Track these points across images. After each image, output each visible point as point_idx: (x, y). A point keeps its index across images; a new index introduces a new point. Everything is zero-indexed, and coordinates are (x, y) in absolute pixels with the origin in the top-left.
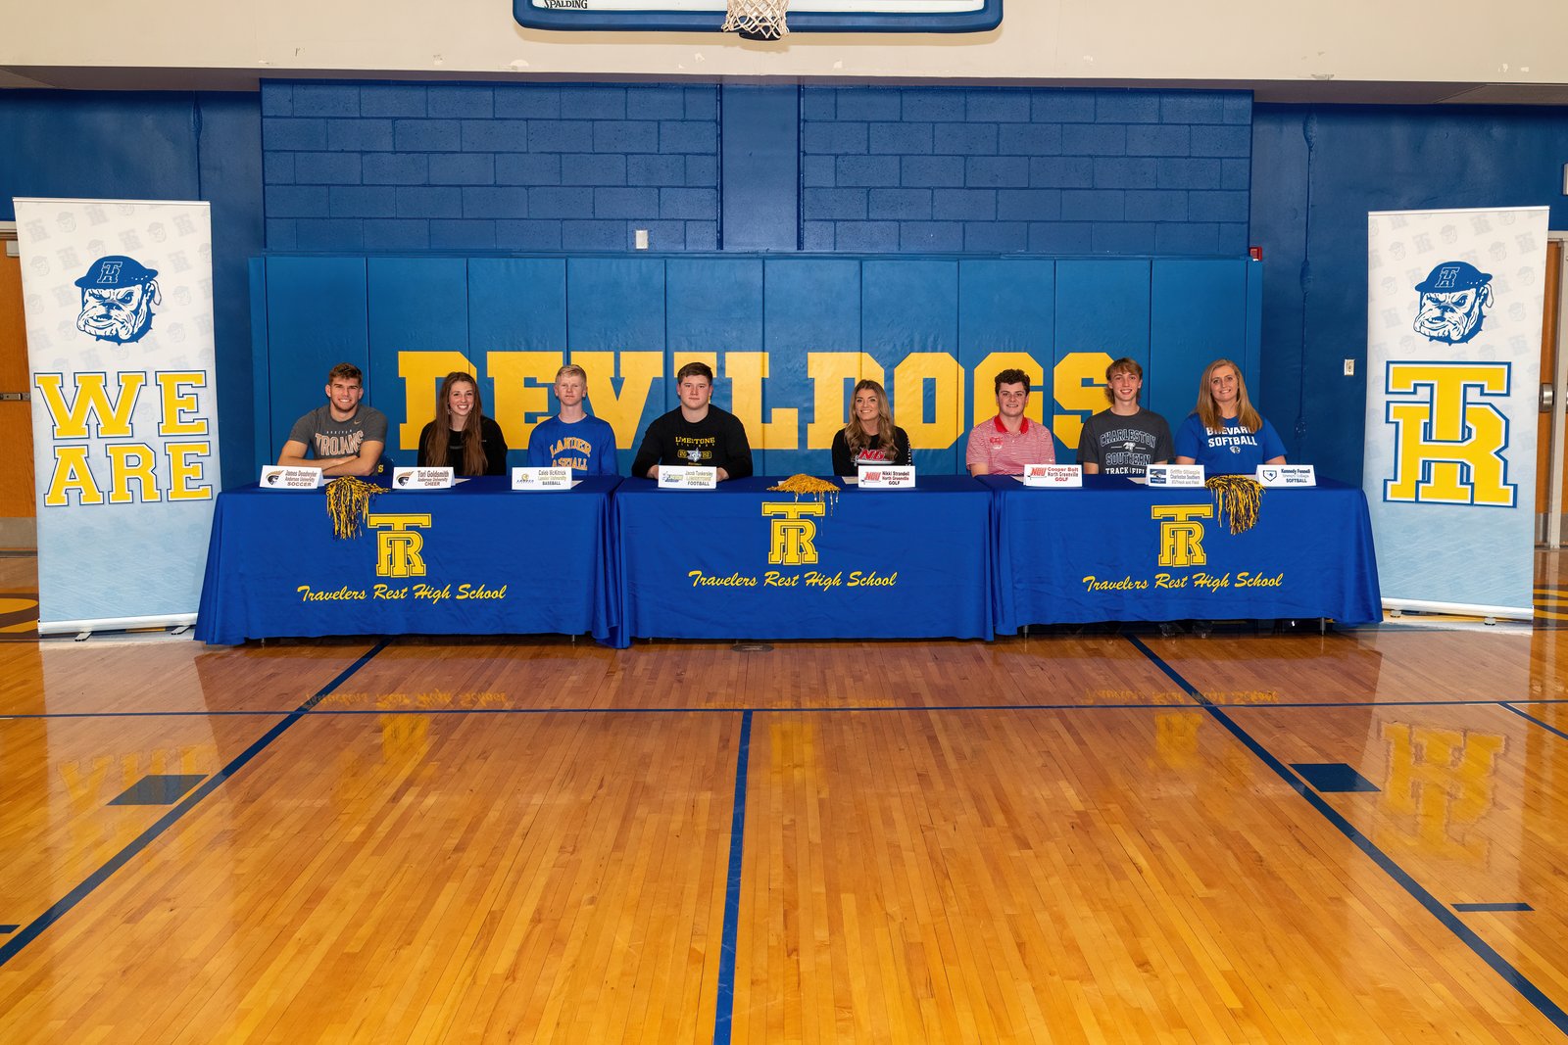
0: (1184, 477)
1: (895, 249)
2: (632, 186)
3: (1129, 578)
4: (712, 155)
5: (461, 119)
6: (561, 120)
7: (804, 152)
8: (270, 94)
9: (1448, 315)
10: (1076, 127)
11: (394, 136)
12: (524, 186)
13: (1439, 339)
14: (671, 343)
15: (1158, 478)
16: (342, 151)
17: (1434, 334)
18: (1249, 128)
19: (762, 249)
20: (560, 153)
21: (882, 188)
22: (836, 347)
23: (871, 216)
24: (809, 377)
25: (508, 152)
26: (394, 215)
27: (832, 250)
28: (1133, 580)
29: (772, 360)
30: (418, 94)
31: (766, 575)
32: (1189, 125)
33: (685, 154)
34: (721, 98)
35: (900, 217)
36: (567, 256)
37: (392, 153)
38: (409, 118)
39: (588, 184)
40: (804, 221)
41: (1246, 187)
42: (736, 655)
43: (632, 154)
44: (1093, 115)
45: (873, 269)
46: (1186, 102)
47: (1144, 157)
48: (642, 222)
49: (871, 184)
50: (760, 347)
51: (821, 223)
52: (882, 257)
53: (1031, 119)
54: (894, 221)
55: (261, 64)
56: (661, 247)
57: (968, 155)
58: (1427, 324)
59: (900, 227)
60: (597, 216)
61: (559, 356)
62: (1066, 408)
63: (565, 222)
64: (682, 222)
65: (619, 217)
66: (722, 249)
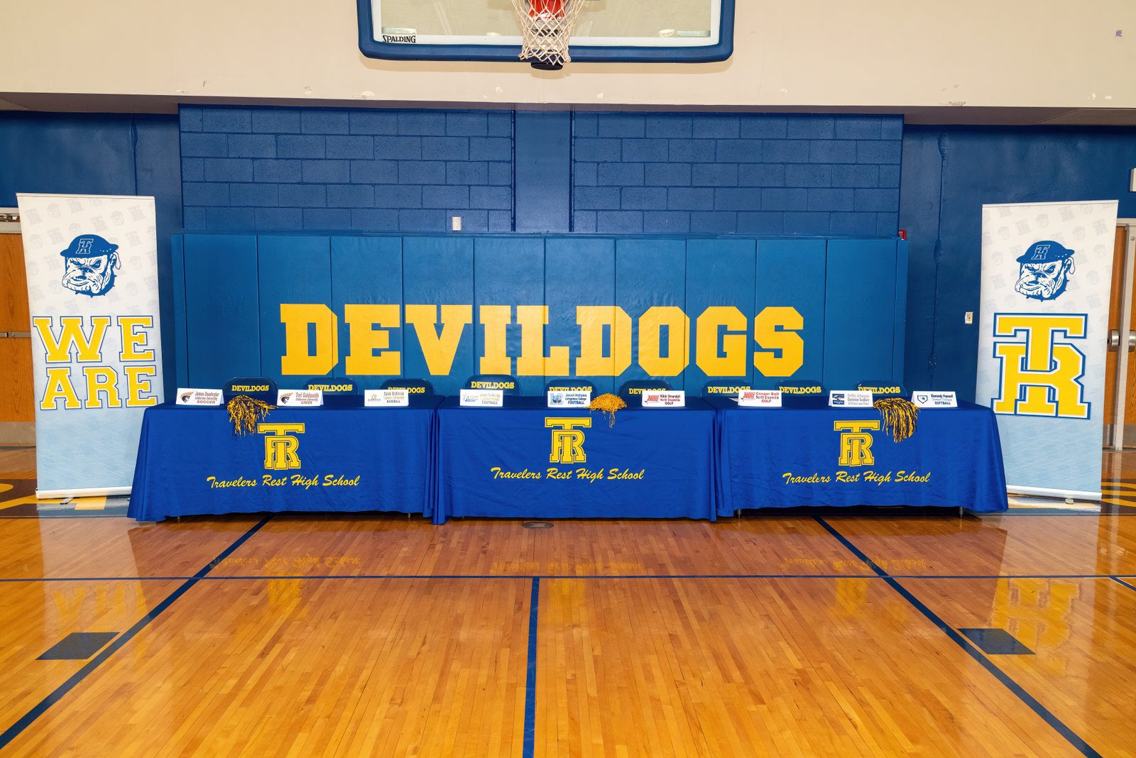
0: (858, 400)
1: (640, 231)
2: (450, 185)
3: (816, 474)
4: (508, 162)
5: (326, 135)
6: (398, 136)
7: (575, 162)
8: (184, 114)
9: (1040, 280)
10: (773, 142)
11: (277, 147)
12: (371, 184)
13: (1034, 297)
14: (478, 300)
15: (838, 401)
16: (239, 158)
17: (1030, 293)
18: (900, 143)
19: (544, 231)
20: (398, 160)
21: (632, 187)
22: (597, 302)
23: (623, 207)
24: (578, 323)
25: (360, 159)
26: (277, 205)
27: (595, 232)
28: (819, 476)
29: (551, 312)
30: (295, 116)
31: (548, 470)
32: (856, 140)
33: (488, 162)
34: (515, 120)
35: (644, 208)
36: (403, 235)
37: (275, 159)
38: (286, 134)
39: (418, 183)
40: (574, 210)
41: (897, 186)
42: (526, 531)
43: (450, 161)
44: (785, 133)
45: (625, 244)
46: (854, 123)
47: (822, 164)
48: (458, 211)
49: (623, 184)
50: (542, 303)
51: (586, 212)
52: (631, 237)
53: (740, 136)
54: (639, 210)
55: (178, 92)
56: (472, 229)
57: (693, 163)
58: (1025, 286)
59: (643, 215)
60: (424, 207)
61: (397, 308)
62: (764, 347)
63: (401, 210)
64: (486, 212)
65: (442, 208)
66: (515, 230)
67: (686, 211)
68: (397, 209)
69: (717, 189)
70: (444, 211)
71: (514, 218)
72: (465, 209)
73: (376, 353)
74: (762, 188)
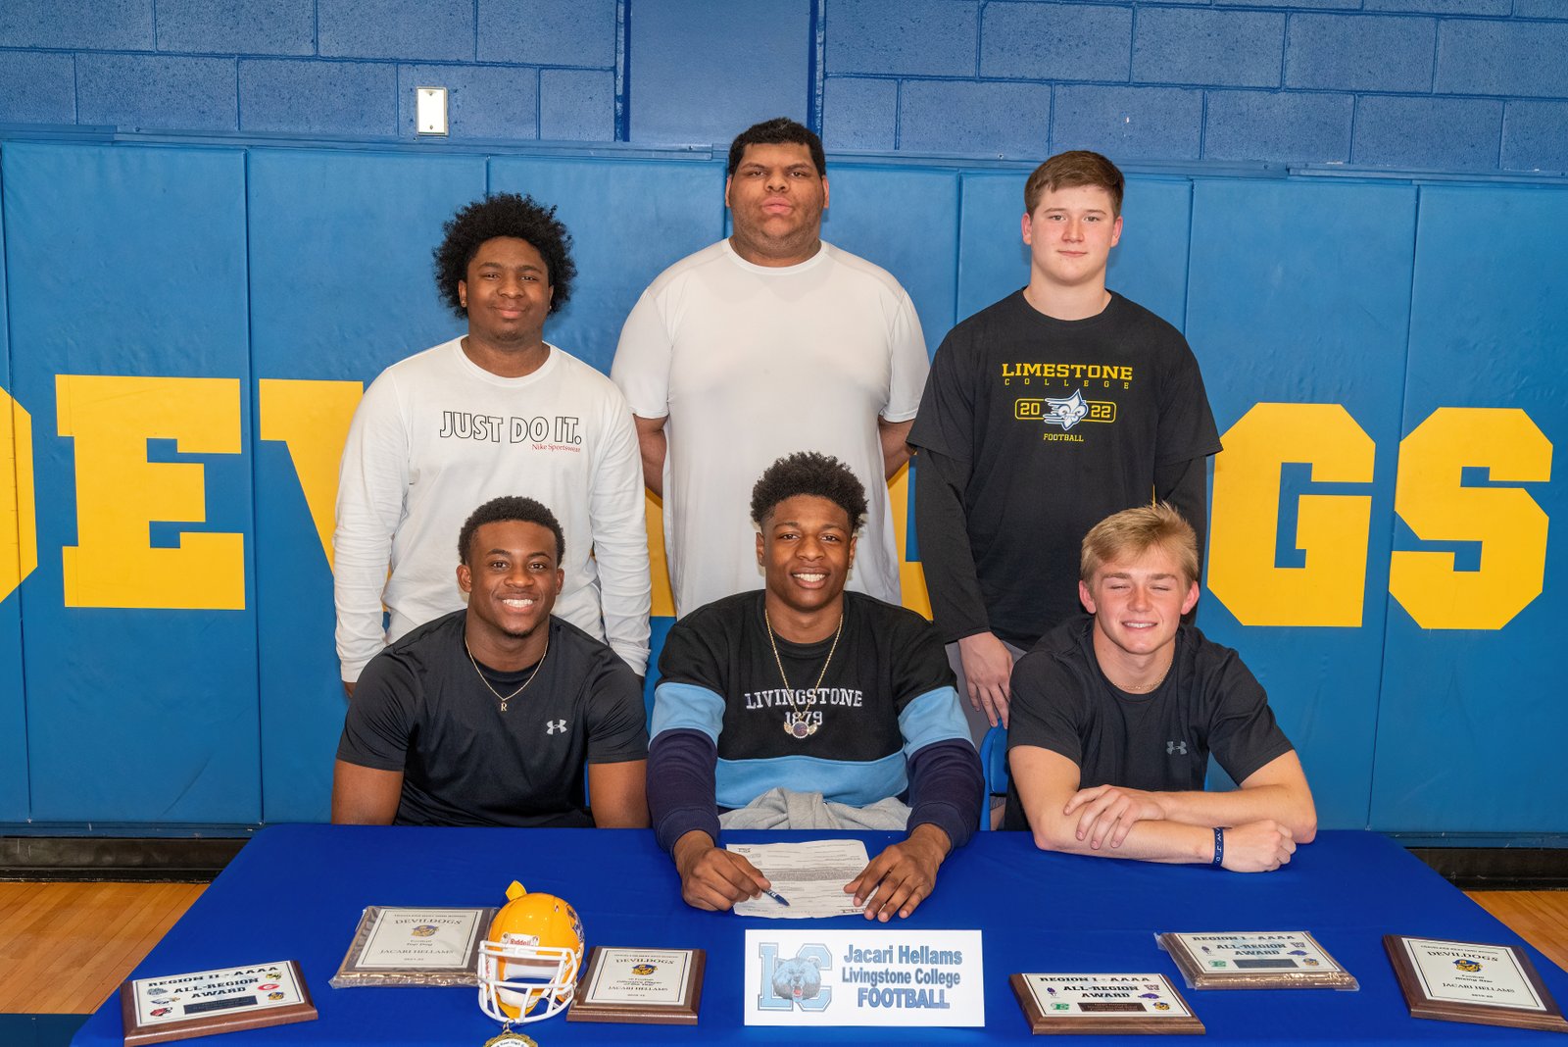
1: (1038, 149)
19: (722, 141)
21: (1018, 1)
23: (986, 70)
27: (890, 149)
35: (1054, 74)
36: (253, 144)
40: (825, 76)
45: (990, 192)
48: (434, 67)
51: (862, 83)
54: (1040, 81)
56: (481, 128)
59: (1053, 97)
60: (322, 53)
61: (230, 389)
62: (1424, 535)
63: (246, 64)
64: (531, 73)
65: (379, 55)
66: (626, 138)
67: (1194, 87)
68: (231, 56)
69: (1294, 19)
70: (391, 69)
71: (625, 99)
72: (460, 63)
73: (164, 535)
74: (1439, 17)
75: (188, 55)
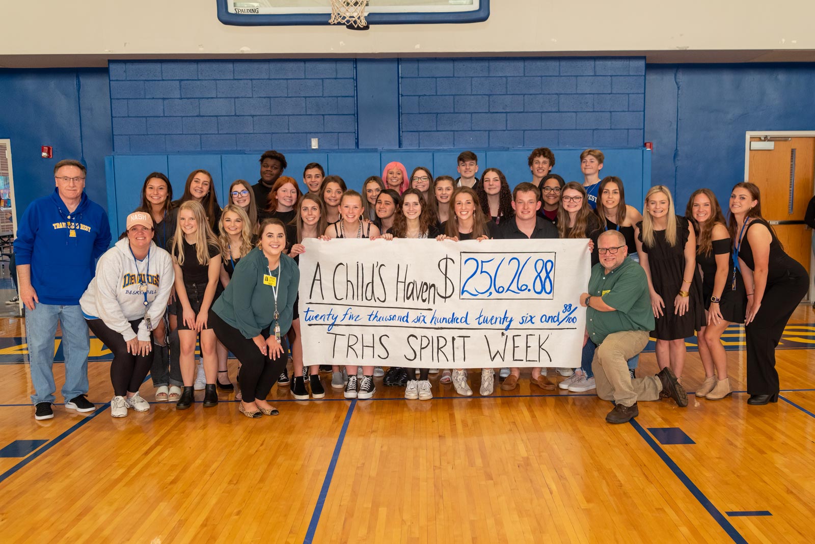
1: (451, 146)
2: (309, 115)
4: (352, 97)
5: (217, 80)
6: (270, 79)
7: (402, 95)
8: (113, 67)
10: (549, 78)
11: (180, 90)
12: (251, 115)
16: (153, 98)
18: (643, 77)
19: (380, 147)
20: (270, 98)
21: (444, 113)
23: (438, 129)
25: (242, 97)
26: (182, 133)
27: (418, 148)
30: (193, 67)
32: (611, 76)
33: (337, 97)
34: (356, 65)
35: (454, 129)
37: (180, 99)
38: (188, 80)
39: (285, 113)
40: (402, 132)
41: (643, 110)
43: (309, 97)
44: (558, 72)
45: (439, 157)
46: (609, 63)
47: (587, 94)
48: (315, 134)
49: (438, 111)
51: (411, 133)
52: (444, 151)
53: (524, 74)
54: (451, 131)
55: (106, 51)
56: (326, 147)
57: (490, 95)
59: (454, 134)
60: (290, 131)
63: (273, 135)
64: (337, 134)
65: (303, 132)
66: (358, 147)
67: (486, 131)
68: (270, 133)
69: (508, 114)
70: (305, 134)
71: (357, 139)
72: (320, 133)
74: (542, 112)
75: (261, 133)
